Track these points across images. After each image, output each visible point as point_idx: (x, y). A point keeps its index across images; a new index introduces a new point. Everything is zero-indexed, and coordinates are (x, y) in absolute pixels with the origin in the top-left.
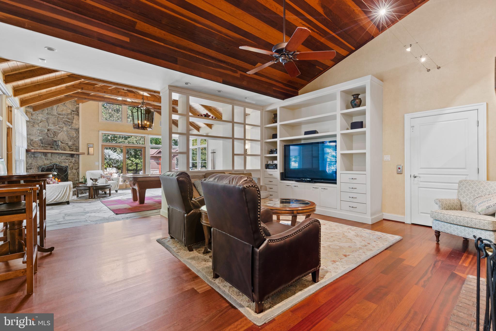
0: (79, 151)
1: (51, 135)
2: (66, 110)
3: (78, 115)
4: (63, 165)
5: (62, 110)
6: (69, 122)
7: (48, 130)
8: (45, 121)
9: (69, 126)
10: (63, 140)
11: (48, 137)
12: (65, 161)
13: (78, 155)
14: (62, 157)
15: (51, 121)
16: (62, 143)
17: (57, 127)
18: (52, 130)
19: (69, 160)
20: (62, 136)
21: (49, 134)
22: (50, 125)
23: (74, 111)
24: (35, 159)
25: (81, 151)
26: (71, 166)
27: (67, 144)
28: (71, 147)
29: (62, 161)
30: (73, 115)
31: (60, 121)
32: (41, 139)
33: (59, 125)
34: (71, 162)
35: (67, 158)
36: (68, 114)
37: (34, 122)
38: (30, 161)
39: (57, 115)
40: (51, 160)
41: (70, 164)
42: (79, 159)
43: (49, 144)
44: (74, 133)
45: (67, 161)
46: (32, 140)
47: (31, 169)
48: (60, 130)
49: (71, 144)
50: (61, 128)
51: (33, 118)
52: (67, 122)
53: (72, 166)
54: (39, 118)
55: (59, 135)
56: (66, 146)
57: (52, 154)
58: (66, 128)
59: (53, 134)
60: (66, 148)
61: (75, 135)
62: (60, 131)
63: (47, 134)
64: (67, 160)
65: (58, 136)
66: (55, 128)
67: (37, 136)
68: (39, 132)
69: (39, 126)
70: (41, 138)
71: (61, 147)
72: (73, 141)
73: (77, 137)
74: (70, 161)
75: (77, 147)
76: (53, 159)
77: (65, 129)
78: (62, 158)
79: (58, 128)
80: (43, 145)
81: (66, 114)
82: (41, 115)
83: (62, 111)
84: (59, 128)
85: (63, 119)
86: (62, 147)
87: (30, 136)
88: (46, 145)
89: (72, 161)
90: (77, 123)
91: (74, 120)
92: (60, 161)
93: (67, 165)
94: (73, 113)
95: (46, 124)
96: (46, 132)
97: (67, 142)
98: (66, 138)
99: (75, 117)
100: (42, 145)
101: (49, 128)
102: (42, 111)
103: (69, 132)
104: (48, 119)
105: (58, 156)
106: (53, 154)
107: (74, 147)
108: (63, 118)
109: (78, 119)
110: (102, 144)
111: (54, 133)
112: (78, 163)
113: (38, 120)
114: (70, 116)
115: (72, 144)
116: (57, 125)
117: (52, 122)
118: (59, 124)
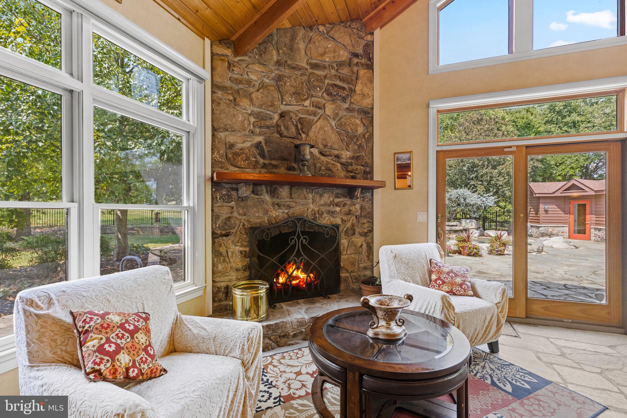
0: (372, 179)
1: (287, 128)
2: (335, 52)
3: (370, 67)
4: (326, 220)
5: (321, 50)
6: (344, 89)
7: (282, 115)
8: (272, 88)
9: (344, 100)
10: (325, 146)
11: (281, 135)
12: (331, 208)
13: (371, 189)
14: (321, 196)
15: (289, 85)
16: (323, 155)
17: (307, 103)
18: (292, 114)
19: (344, 205)
20: (322, 132)
21: (282, 128)
22: (287, 98)
23: (356, 55)
24: (242, 204)
25: (377, 176)
26: (349, 225)
27: (337, 156)
28: (350, 168)
29: (323, 209)
30: (355, 69)
31: (315, 87)
32: (260, 142)
33: (314, 99)
34: (349, 213)
35: (337, 200)
36: (341, 64)
37: (238, 91)
38: (224, 213)
39: (307, 67)
40: (288, 206)
41: (345, 218)
42: (372, 203)
43: (283, 159)
44: (358, 122)
45: (338, 209)
46: (232, 146)
47: (227, 235)
48: (314, 114)
49: (350, 158)
50: (320, 108)
51: (235, 76)
52: (336, 89)
53: (353, 225)
54: (253, 77)
55: (313, 129)
56: (333, 164)
57: (291, 189)
58: (333, 106)
59: (297, 126)
60: (334, 170)
61: (361, 130)
62: (316, 119)
63: (278, 126)
64: (337, 205)
65: (311, 134)
66: (300, 108)
67: (247, 133)
68: (252, 120)
69: (251, 100)
70: (260, 139)
71: (320, 168)
72: (356, 147)
73: (366, 136)
74: (346, 209)
75: (366, 165)
76: (294, 204)
77: (329, 109)
78: (322, 202)
79: (312, 108)
80: (266, 162)
81: (335, 65)
82: (257, 67)
83: (323, 55)
84: (314, 109)
85: (327, 81)
86: (323, 168)
87: (227, 133)
88: (274, 162)
89: (353, 208)
90: (366, 91)
91: (359, 82)
92: (317, 209)
93: (338, 221)
94: (355, 60)
95: (276, 95)
96: (275, 121)
97: (336, 152)
98: (333, 138)
99: (362, 72)
100: (261, 161)
101: (284, 108)
102: (261, 55)
103: (343, 120)
104: (279, 78)
105: (311, 196)
106: (294, 190)
107: (359, 167)
108: (325, 77)
109: (371, 81)
110: (439, 149)
111: (299, 126)
112: (370, 216)
113: (249, 82)
114: (345, 71)
115: (353, 158)
116: (307, 99)
117: (293, 90)
118: (312, 96)
